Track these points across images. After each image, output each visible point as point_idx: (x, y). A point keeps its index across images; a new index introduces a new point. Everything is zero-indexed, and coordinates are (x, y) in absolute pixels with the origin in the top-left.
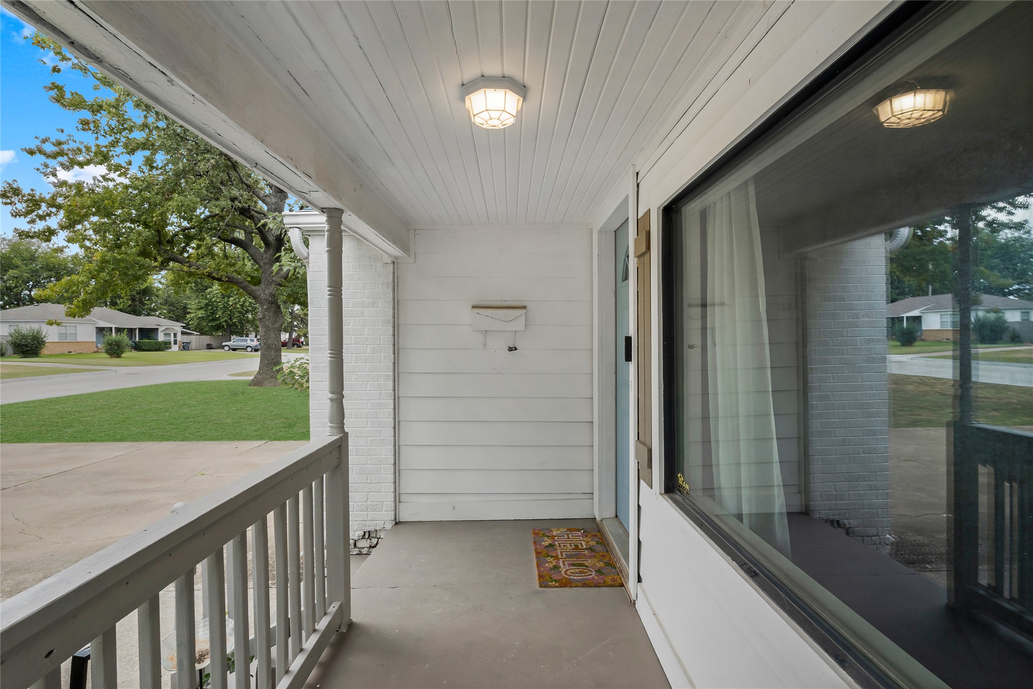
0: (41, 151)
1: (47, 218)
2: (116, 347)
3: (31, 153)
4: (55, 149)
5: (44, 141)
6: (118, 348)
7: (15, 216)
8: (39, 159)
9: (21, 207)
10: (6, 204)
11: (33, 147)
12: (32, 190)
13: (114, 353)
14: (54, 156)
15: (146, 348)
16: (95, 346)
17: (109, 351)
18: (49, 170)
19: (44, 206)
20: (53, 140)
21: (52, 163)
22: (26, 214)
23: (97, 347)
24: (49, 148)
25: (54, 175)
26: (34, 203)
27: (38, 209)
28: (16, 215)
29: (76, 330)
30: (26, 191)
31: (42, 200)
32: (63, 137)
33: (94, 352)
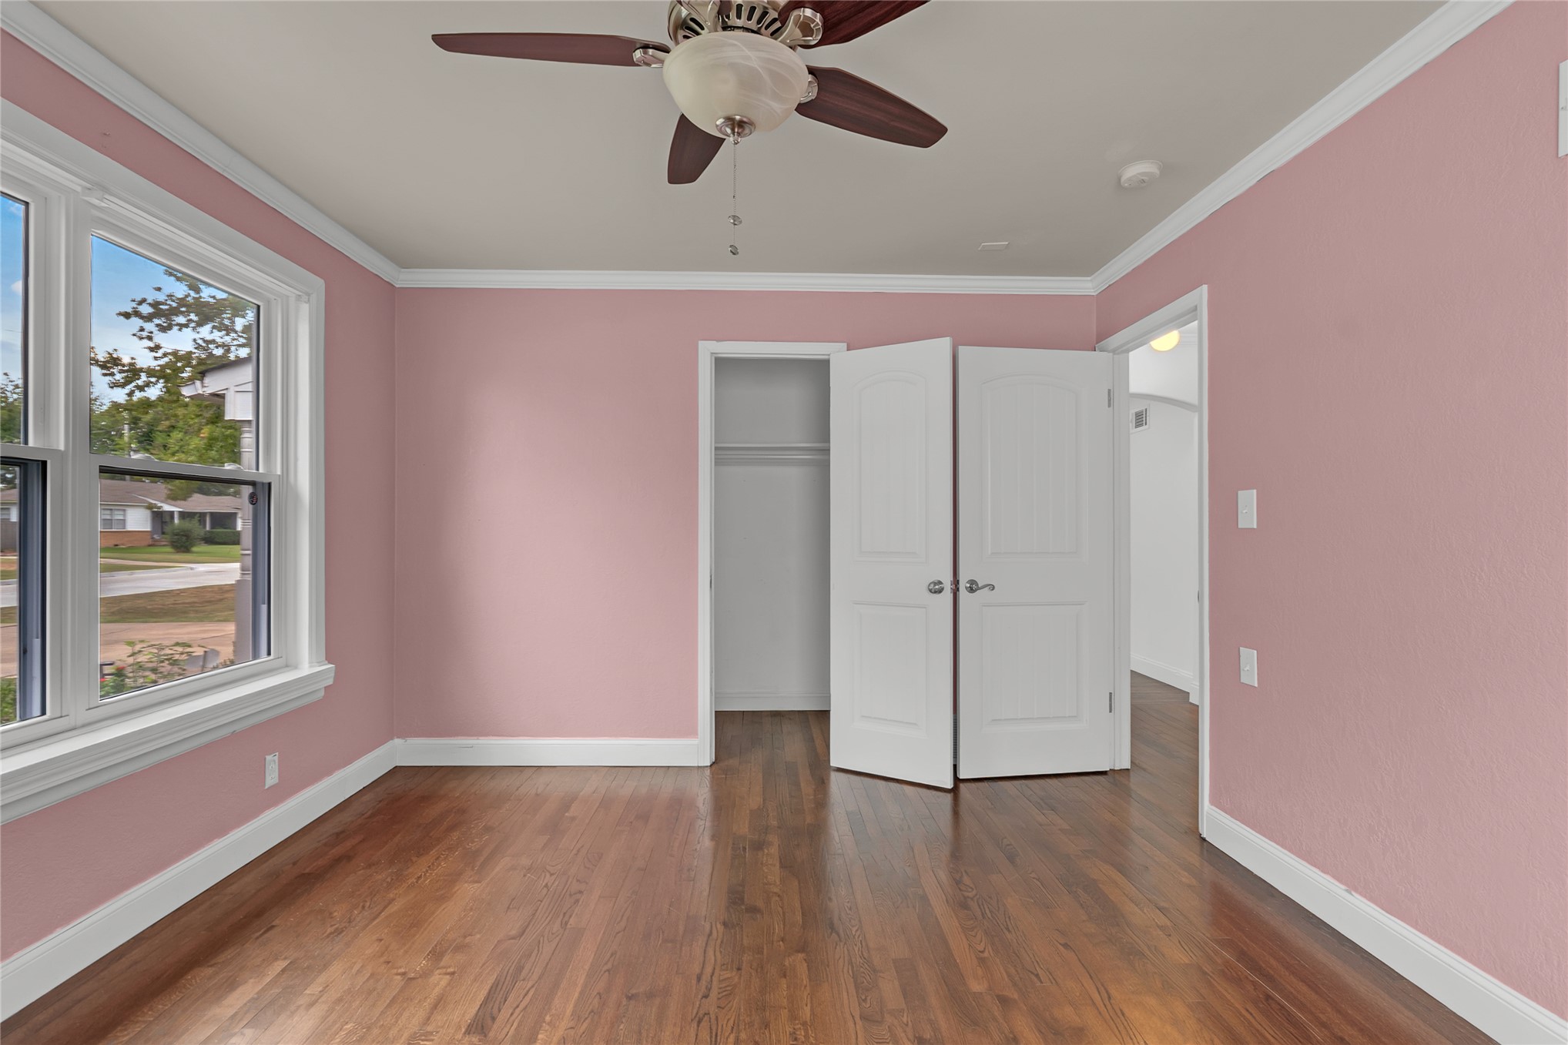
0: (137, 314)
1: (146, 389)
2: (184, 538)
3: (127, 315)
4: (151, 310)
5: (141, 303)
6: (187, 539)
7: (112, 387)
8: (136, 322)
9: (119, 377)
10: (105, 375)
11: (130, 310)
12: (133, 359)
13: (182, 546)
14: (148, 318)
15: (221, 541)
16: (149, 537)
17: (175, 544)
18: (145, 334)
19: (144, 377)
20: (150, 301)
21: (150, 326)
22: (123, 386)
23: (153, 538)
24: (146, 309)
25: (150, 338)
26: (133, 372)
27: (138, 379)
28: (114, 385)
29: (124, 515)
30: (126, 360)
31: (141, 370)
32: (161, 297)
33: (149, 546)
